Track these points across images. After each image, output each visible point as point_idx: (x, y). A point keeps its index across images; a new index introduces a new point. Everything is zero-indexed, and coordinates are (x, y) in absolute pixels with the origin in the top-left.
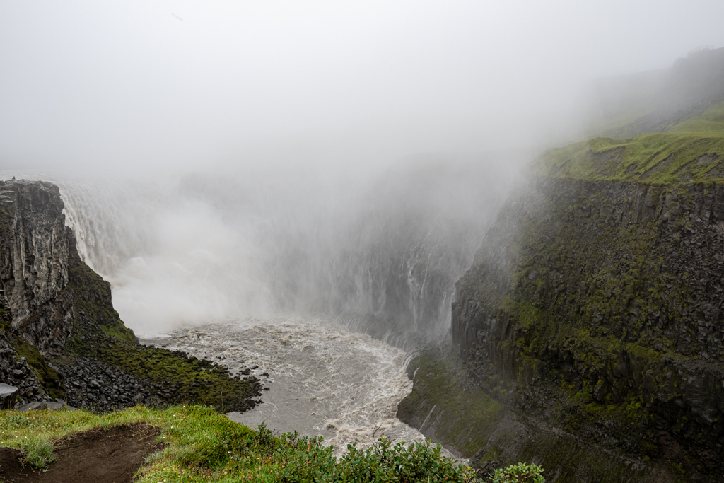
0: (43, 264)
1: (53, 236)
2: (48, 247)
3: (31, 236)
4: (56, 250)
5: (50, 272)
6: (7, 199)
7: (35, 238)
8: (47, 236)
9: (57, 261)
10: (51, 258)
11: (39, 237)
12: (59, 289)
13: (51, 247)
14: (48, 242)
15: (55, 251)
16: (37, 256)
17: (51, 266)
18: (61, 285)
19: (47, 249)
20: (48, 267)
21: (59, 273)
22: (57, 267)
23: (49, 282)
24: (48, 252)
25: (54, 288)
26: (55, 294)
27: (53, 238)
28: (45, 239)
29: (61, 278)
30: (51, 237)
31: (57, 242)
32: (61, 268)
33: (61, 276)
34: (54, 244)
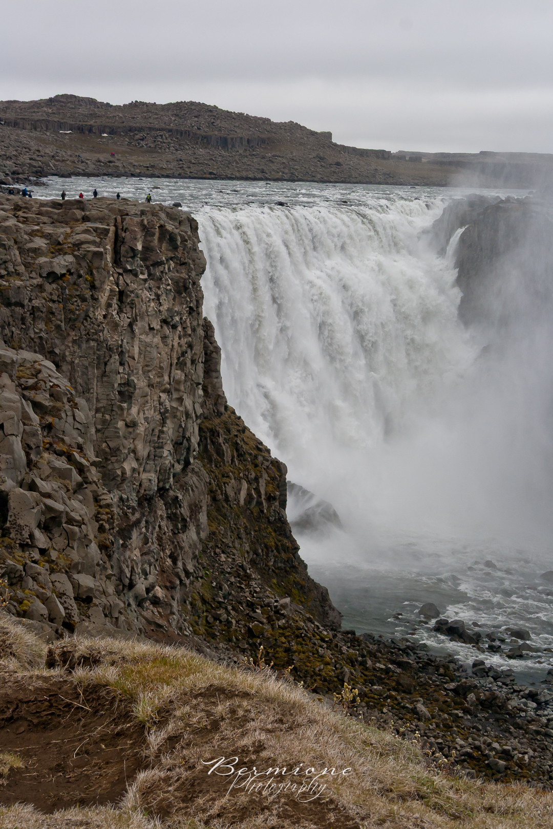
0: (152, 404)
1: (177, 338)
2: (165, 364)
3: (132, 335)
4: (179, 372)
5: (163, 422)
6: (93, 243)
7: (140, 341)
8: (164, 338)
9: (180, 400)
10: (168, 392)
11: (148, 339)
12: (178, 468)
13: (171, 365)
14: (165, 352)
15: (179, 374)
16: (141, 383)
17: (166, 411)
18: (182, 458)
19: (161, 368)
20: (160, 413)
21: (181, 430)
22: (178, 414)
23: (159, 448)
24: (163, 376)
25: (167, 462)
26: (169, 478)
27: (176, 344)
28: (161, 345)
29: (185, 441)
30: (172, 341)
31: (184, 354)
32: (187, 418)
33: (184, 437)
34: (178, 359)
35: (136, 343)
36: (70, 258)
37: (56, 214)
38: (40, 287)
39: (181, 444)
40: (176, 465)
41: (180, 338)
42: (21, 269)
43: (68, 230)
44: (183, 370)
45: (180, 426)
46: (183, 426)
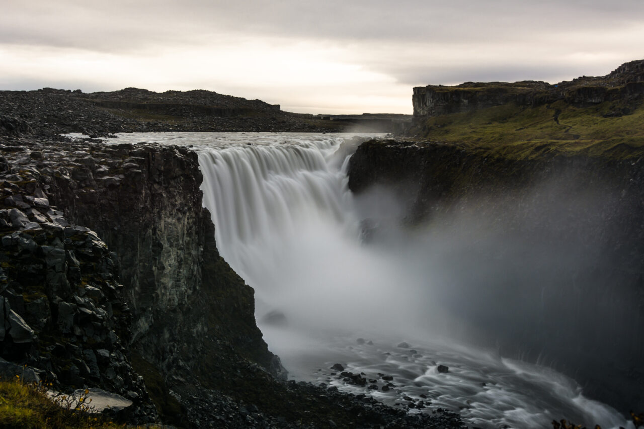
0: (173, 257)
1: (186, 220)
2: (180, 234)
3: (160, 218)
4: (188, 238)
5: (180, 267)
6: (135, 167)
7: (165, 221)
8: (179, 219)
9: (190, 253)
10: (182, 249)
11: (170, 220)
12: (190, 292)
13: (184, 234)
14: (180, 227)
16: (166, 245)
17: (181, 260)
18: (192, 286)
19: (178, 236)
20: (178, 261)
21: (191, 271)
22: (189, 262)
23: (178, 281)
24: (179, 241)
25: (183, 289)
26: (184, 298)
27: (186, 223)
28: (177, 224)
29: (193, 277)
30: (184, 221)
31: (191, 228)
32: (194, 264)
33: (192, 274)
34: (188, 231)
35: (163, 223)
36: (122, 176)
37: (114, 152)
38: (105, 193)
39: (191, 278)
40: (189, 291)
41: (188, 219)
42: (94, 183)
43: (121, 161)
44: (190, 237)
45: (190, 268)
46: (192, 268)
